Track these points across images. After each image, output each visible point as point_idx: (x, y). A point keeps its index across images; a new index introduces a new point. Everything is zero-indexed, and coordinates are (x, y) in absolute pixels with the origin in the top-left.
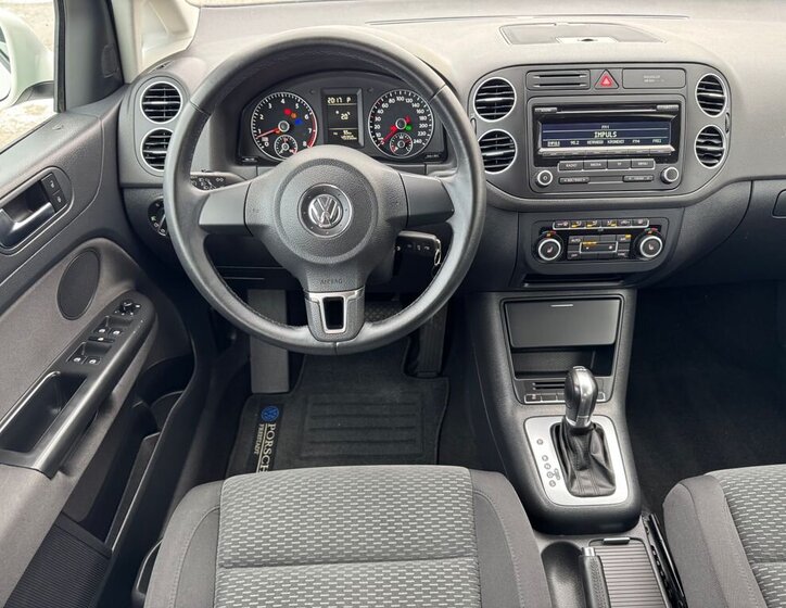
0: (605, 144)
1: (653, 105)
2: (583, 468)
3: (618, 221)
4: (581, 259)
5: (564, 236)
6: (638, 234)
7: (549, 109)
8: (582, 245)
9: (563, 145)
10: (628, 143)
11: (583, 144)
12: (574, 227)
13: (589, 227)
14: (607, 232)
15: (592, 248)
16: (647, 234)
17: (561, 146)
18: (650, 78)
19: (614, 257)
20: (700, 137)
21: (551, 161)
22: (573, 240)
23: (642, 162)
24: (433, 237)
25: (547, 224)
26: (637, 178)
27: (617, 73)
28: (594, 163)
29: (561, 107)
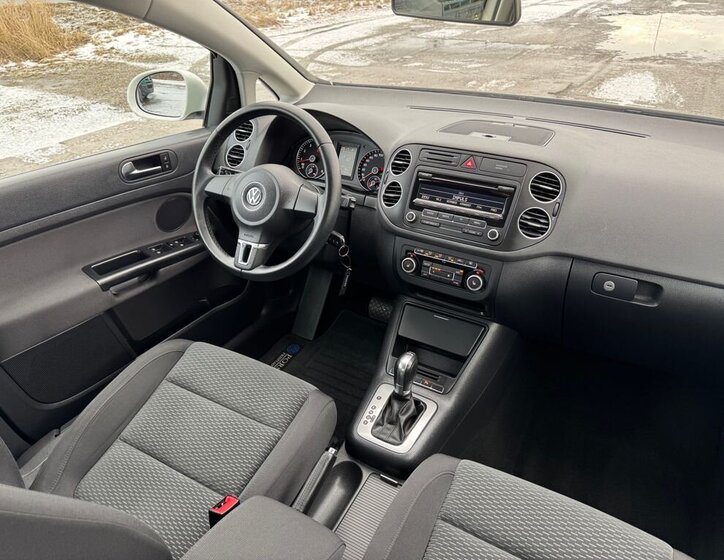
0: (458, 205)
1: (496, 185)
2: (391, 423)
3: (455, 258)
4: (429, 278)
5: (420, 259)
6: (468, 271)
7: (427, 175)
8: (432, 269)
9: (431, 199)
10: (474, 207)
11: (444, 201)
12: (426, 255)
13: (436, 257)
14: (448, 264)
15: (437, 273)
16: (475, 273)
17: (430, 200)
18: (500, 166)
19: (451, 284)
20: (526, 213)
21: (420, 208)
22: (426, 263)
23: (477, 222)
24: (342, 237)
25: (411, 249)
26: (470, 232)
27: (478, 159)
28: (445, 215)
29: (435, 175)
